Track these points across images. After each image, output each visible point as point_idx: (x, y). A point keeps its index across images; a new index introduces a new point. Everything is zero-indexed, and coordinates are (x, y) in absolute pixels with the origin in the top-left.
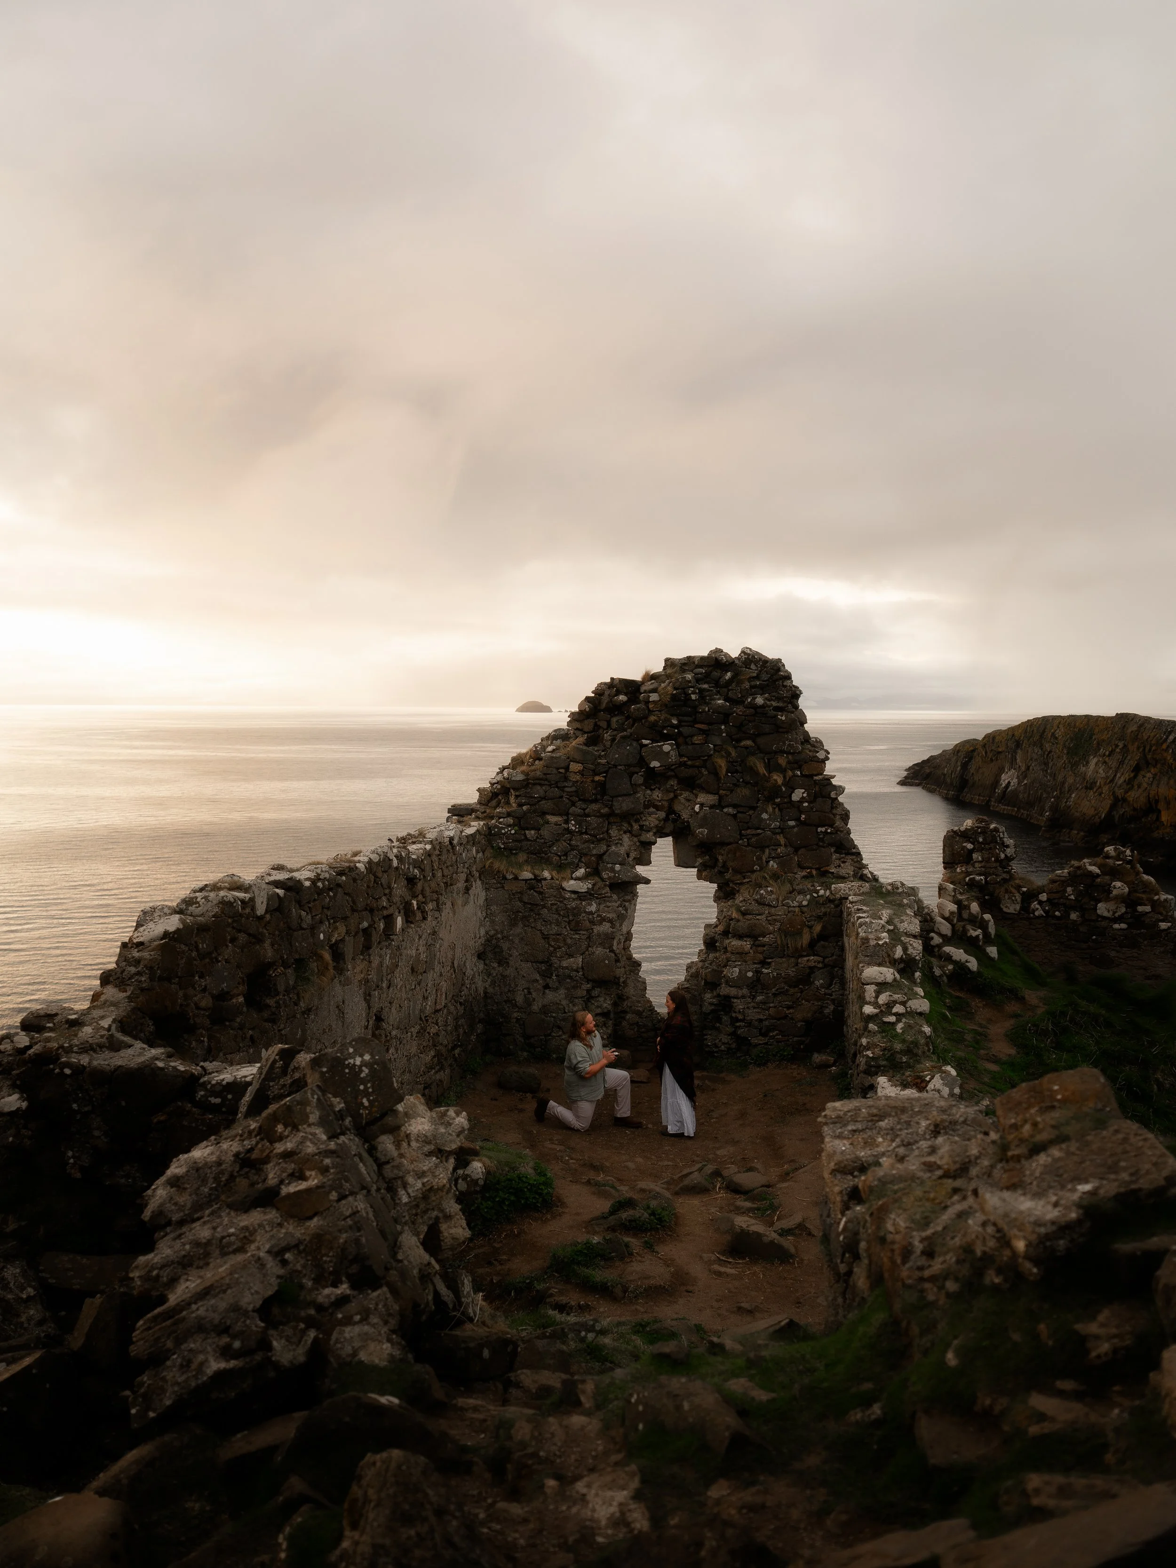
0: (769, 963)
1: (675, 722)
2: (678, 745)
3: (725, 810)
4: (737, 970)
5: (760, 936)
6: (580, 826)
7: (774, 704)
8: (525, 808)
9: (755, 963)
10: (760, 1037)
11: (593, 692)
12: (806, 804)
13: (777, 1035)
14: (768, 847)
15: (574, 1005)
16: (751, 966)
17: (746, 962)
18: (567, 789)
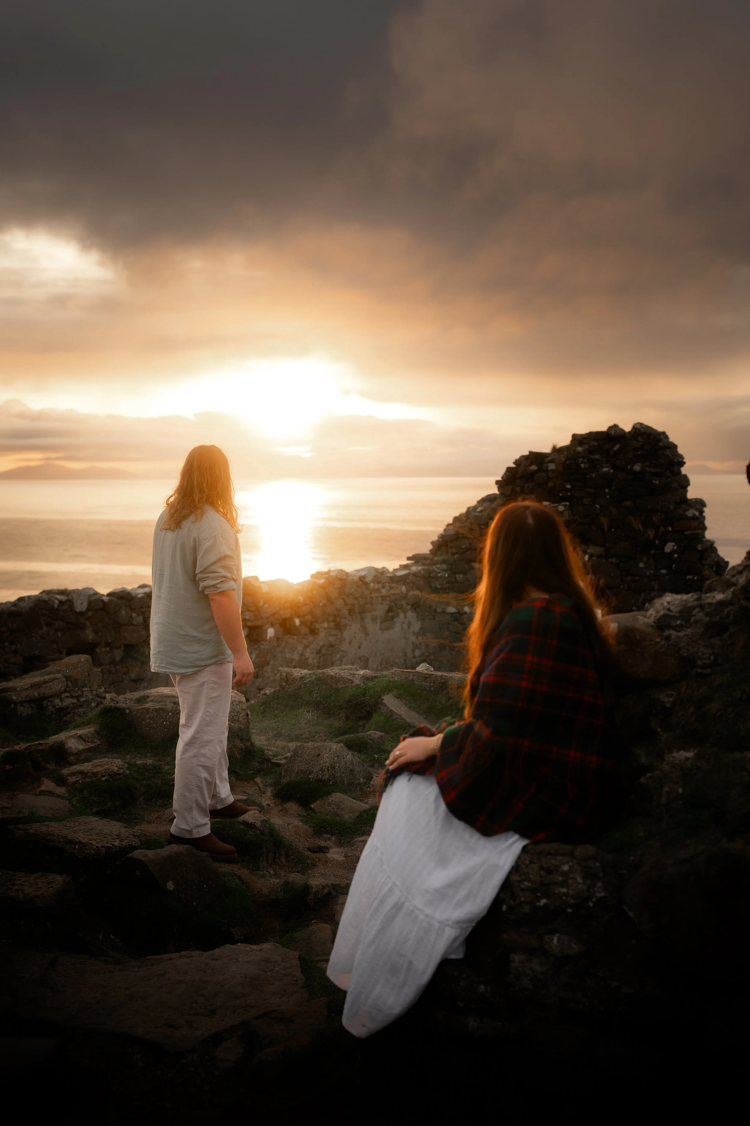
1: (568, 486)
2: (571, 506)
3: (610, 560)
7: (652, 470)
8: (456, 557)
11: (514, 463)
12: (676, 556)
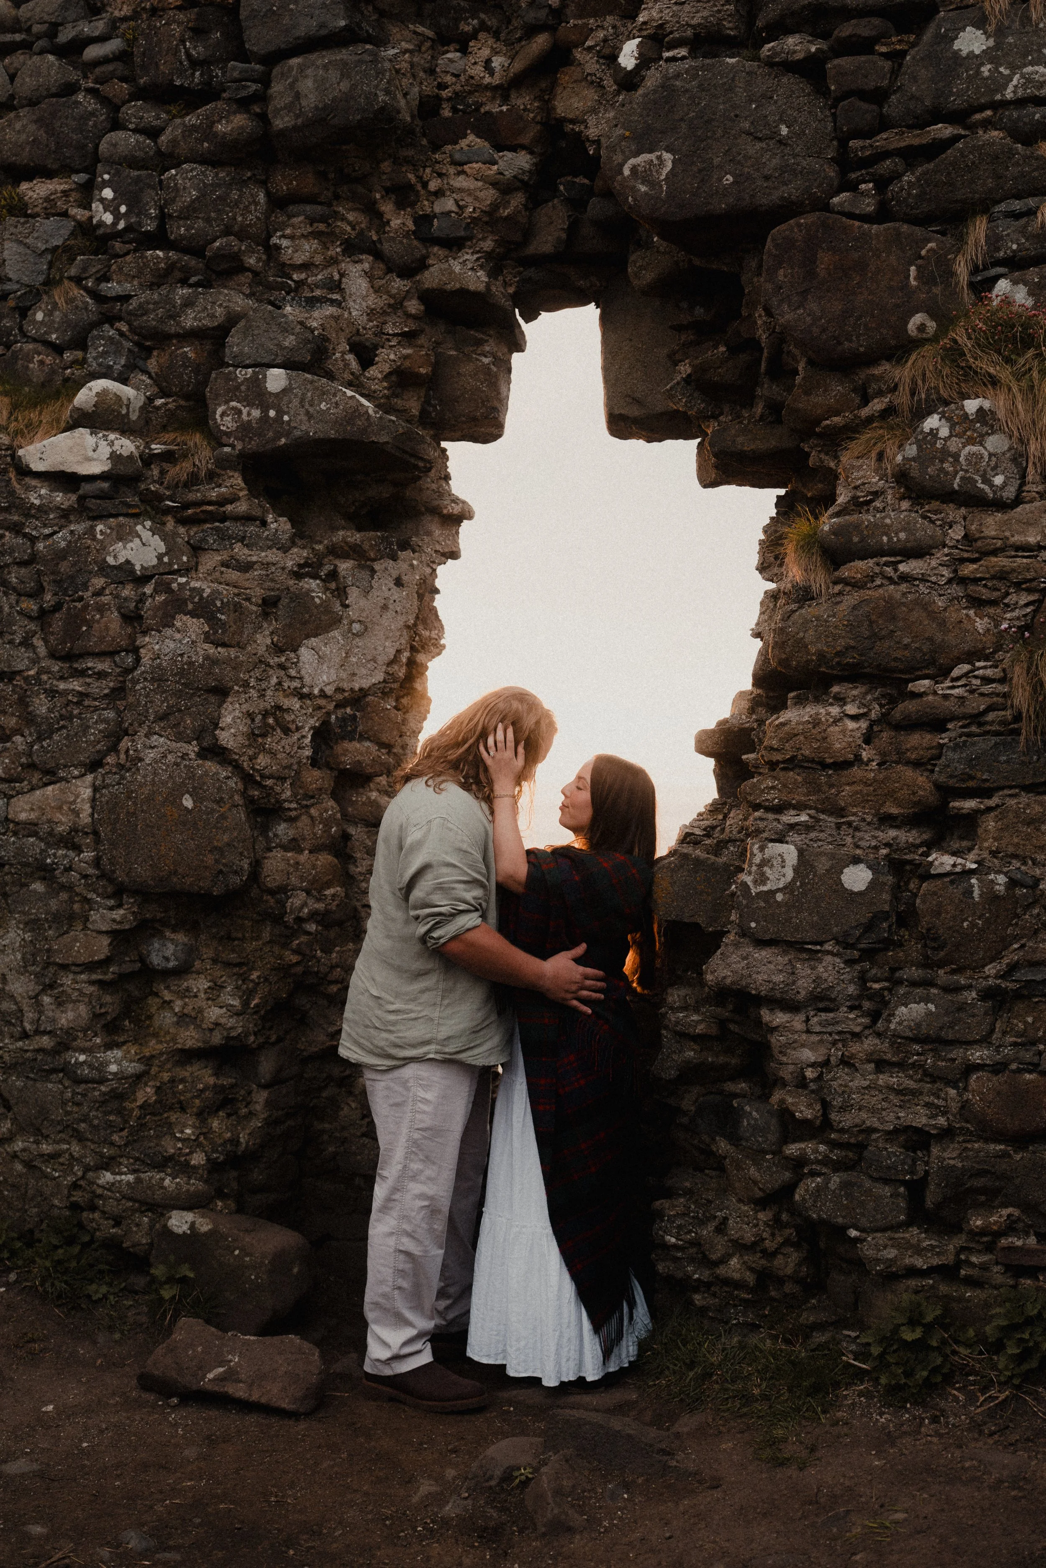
0: (971, 820)
4: (789, 852)
5: (914, 671)
6: (135, 205)
9: (887, 820)
10: (914, 1233)
13: (1010, 1228)
14: (984, 206)
15: (60, 1002)
16: (868, 838)
17: (840, 812)
18: (93, 52)
